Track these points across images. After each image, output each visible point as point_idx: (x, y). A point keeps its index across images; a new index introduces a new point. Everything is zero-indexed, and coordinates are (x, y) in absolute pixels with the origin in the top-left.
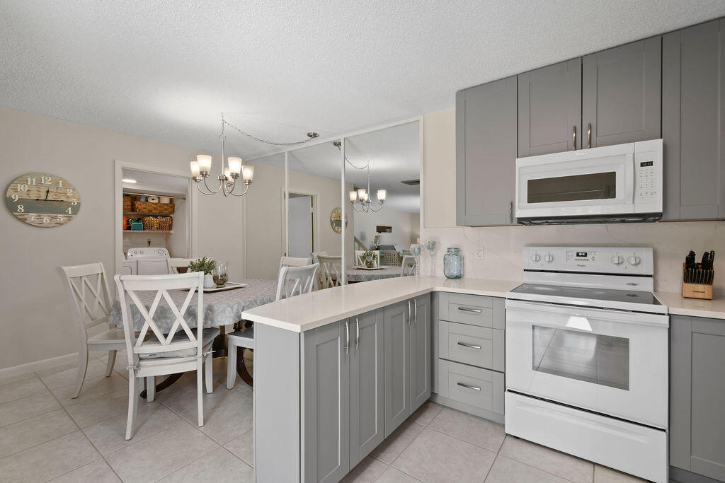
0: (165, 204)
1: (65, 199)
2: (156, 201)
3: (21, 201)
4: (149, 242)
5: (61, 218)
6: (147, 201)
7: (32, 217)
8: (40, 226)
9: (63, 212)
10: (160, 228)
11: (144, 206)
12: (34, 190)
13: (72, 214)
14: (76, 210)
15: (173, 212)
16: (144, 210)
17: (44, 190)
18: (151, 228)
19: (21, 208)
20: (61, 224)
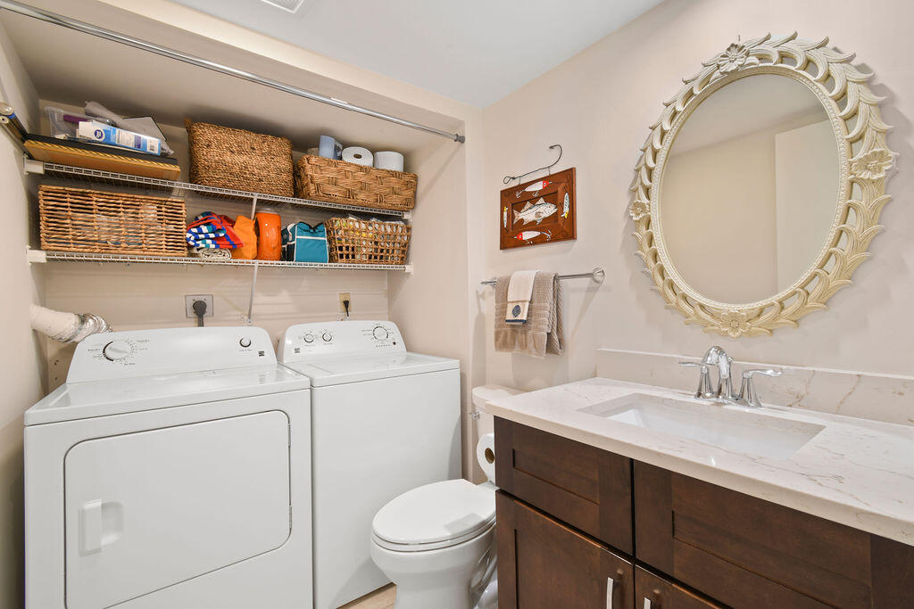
0: (393, 174)
2: (367, 161)
4: (346, 304)
6: (341, 158)
10: (378, 256)
11: (331, 173)
15: (411, 203)
16: (332, 190)
18: (349, 254)
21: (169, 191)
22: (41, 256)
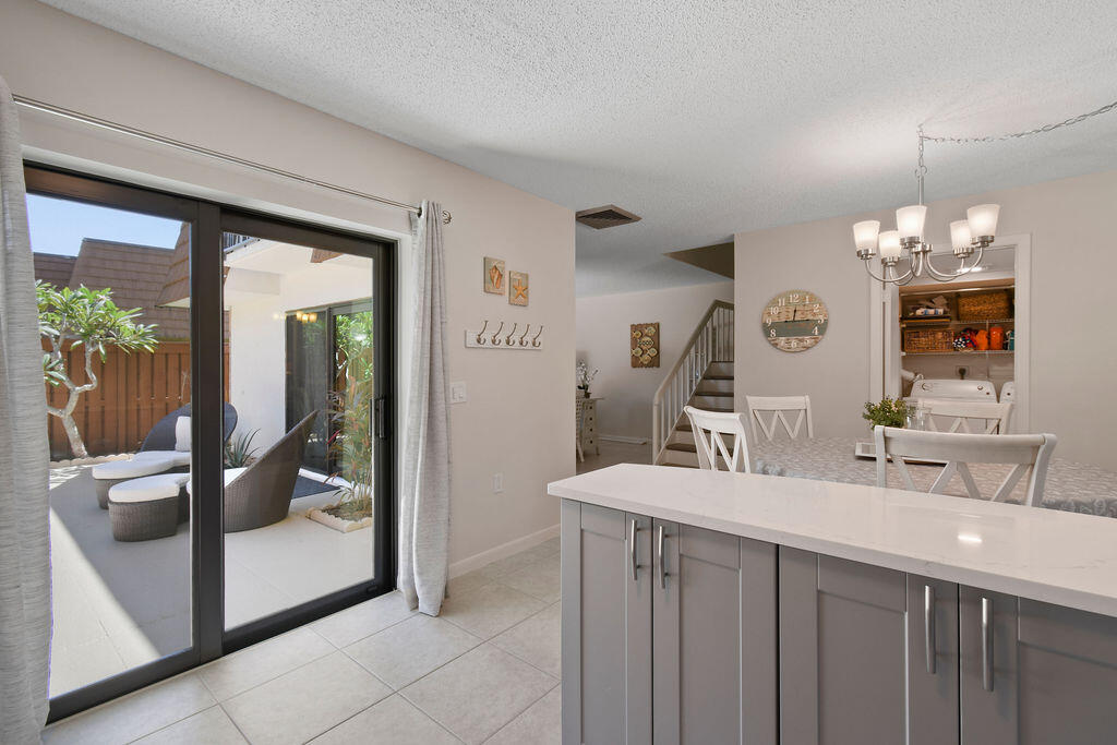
1: (811, 318)
3: (774, 325)
5: (808, 341)
7: (782, 341)
8: (789, 351)
9: (810, 333)
12: (783, 311)
13: (819, 334)
14: (823, 328)
17: (792, 309)
19: (773, 332)
20: (808, 348)
21: (947, 326)
22: (904, 354)
